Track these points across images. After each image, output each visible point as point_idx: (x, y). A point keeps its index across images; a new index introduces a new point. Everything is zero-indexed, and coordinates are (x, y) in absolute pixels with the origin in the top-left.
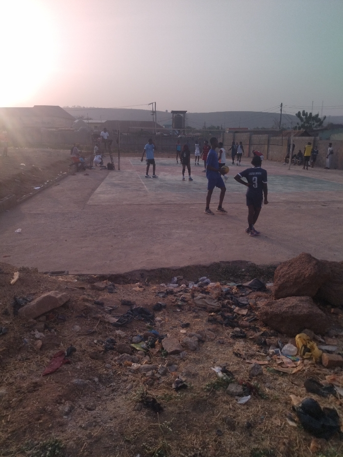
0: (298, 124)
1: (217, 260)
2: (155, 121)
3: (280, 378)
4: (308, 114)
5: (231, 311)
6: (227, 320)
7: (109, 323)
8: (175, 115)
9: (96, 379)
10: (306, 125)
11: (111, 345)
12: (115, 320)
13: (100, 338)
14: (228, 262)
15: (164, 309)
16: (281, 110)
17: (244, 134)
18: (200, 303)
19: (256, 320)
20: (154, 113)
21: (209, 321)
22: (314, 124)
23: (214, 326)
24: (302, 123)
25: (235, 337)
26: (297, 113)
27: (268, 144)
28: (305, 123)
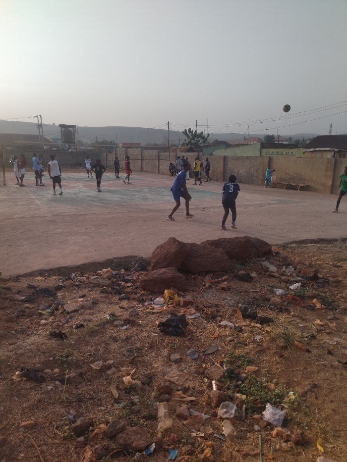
0: (185, 141)
1: (110, 257)
2: (41, 134)
3: (151, 316)
4: (194, 132)
5: (119, 285)
6: (115, 290)
7: (17, 300)
8: (63, 129)
9: (13, 332)
10: (192, 142)
11: (22, 313)
12: (23, 298)
13: (11, 310)
14: (120, 258)
15: (64, 289)
16: (168, 128)
17: (136, 149)
18: (94, 282)
19: (137, 288)
20: (40, 126)
21: (101, 292)
22: (199, 141)
23: (105, 295)
24: (189, 140)
25: (121, 299)
26: (184, 130)
27: (159, 159)
28: (191, 140)
